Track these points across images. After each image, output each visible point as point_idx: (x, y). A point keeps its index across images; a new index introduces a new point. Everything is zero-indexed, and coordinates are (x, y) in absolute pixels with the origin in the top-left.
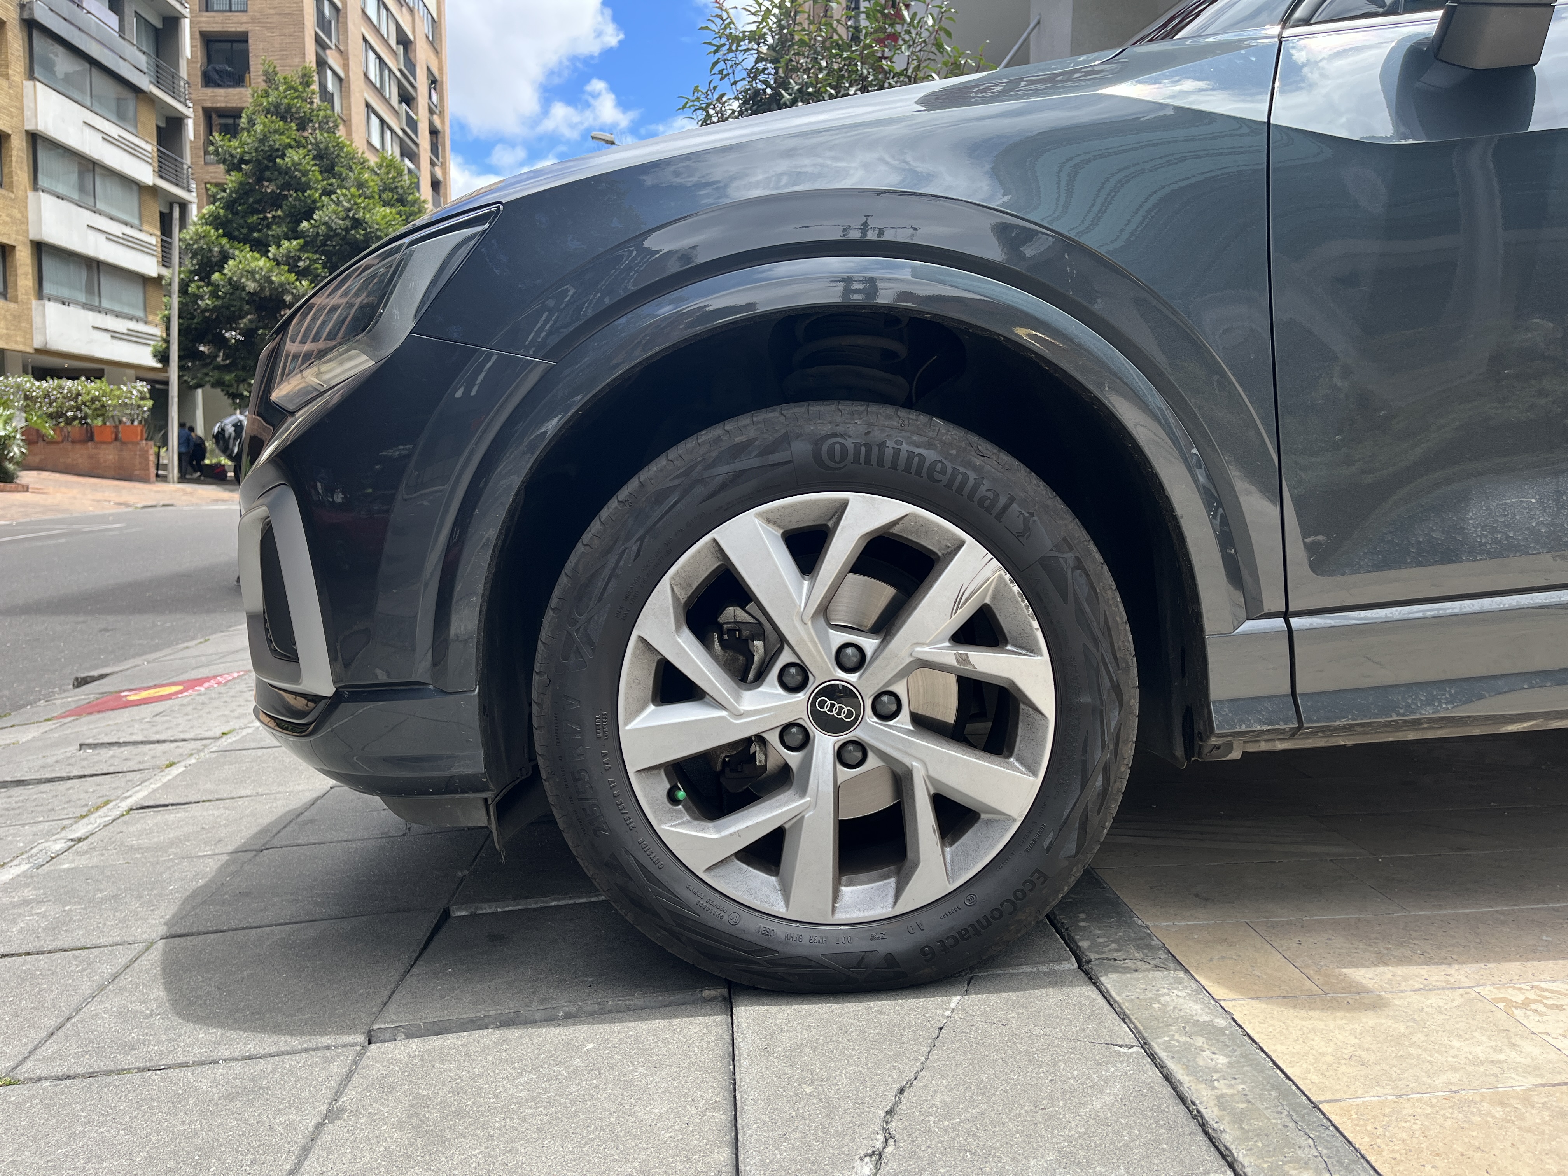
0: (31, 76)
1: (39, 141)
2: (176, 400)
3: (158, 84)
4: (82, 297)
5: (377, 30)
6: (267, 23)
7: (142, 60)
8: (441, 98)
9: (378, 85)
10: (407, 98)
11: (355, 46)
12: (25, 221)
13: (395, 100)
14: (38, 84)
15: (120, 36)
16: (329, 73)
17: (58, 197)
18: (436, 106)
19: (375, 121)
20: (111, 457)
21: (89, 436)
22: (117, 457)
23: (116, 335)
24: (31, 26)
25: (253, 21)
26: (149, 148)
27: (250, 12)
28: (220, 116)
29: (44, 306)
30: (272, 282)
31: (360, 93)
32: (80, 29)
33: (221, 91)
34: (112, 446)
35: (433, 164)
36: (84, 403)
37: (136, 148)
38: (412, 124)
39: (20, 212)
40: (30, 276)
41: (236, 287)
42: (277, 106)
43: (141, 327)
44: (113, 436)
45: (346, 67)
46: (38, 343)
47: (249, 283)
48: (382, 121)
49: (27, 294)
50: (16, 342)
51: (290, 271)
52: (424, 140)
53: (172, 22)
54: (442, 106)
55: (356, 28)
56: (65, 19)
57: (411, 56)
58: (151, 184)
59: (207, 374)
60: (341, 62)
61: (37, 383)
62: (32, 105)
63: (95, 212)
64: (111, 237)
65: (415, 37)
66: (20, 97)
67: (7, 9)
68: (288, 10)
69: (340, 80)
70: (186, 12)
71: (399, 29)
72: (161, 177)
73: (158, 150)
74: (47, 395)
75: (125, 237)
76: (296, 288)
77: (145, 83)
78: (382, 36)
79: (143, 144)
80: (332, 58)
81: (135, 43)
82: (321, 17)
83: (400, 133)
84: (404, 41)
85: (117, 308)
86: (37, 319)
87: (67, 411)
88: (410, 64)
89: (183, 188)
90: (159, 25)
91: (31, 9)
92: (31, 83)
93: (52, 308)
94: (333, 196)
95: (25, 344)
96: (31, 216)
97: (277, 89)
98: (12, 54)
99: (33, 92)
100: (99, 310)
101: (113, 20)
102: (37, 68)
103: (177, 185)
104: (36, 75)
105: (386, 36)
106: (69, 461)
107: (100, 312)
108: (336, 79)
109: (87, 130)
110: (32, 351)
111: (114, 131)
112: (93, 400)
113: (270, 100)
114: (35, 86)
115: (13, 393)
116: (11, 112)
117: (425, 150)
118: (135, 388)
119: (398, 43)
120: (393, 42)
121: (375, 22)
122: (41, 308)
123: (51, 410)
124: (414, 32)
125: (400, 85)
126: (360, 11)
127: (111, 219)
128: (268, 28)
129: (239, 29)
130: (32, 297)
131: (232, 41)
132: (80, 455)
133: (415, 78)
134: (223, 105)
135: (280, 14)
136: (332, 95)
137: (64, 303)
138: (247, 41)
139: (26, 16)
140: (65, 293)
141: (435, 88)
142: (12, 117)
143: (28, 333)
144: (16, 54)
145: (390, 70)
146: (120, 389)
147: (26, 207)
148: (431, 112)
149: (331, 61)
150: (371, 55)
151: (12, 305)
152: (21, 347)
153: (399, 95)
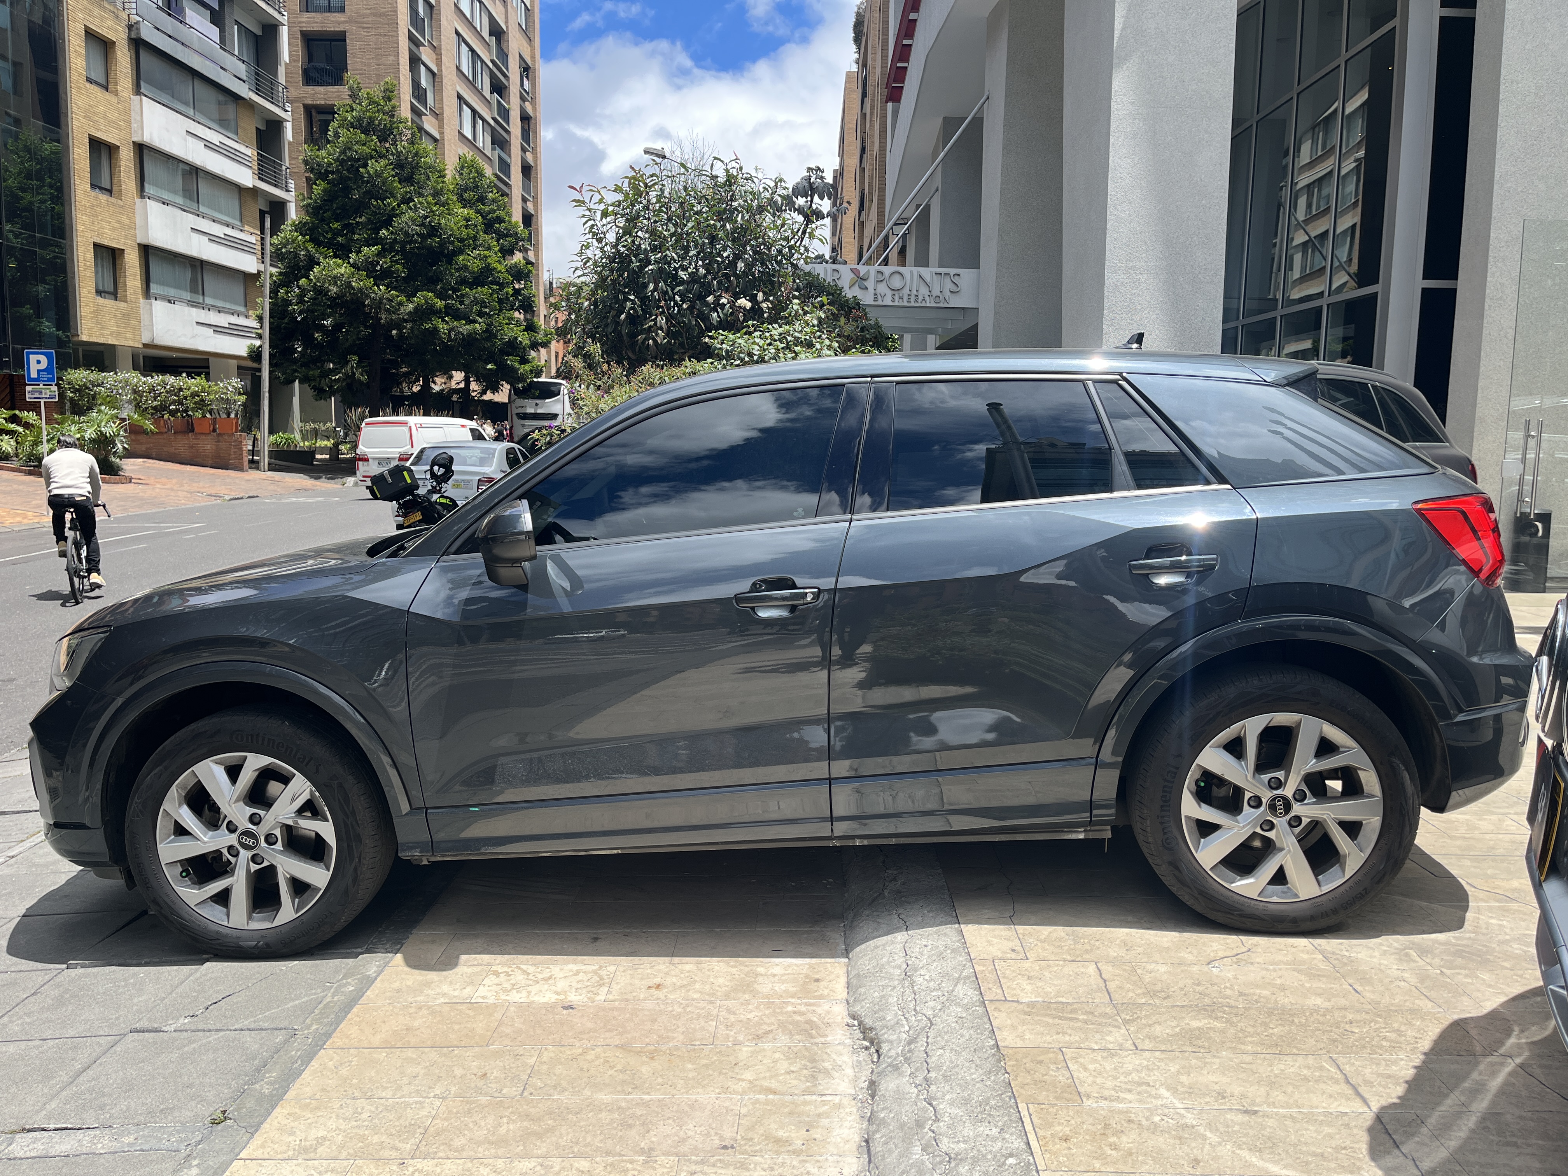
0: (138, 91)
1: (145, 151)
2: (267, 395)
3: (258, 91)
4: (187, 296)
5: (470, 24)
6: (364, 23)
7: (242, 69)
8: (533, 85)
9: (471, 78)
10: (499, 88)
11: (448, 41)
12: (133, 226)
13: (487, 92)
14: (144, 98)
15: (221, 47)
16: (423, 68)
17: (164, 203)
18: (528, 93)
19: (467, 111)
20: (209, 447)
21: (190, 428)
22: (214, 447)
23: (218, 329)
24: (138, 44)
25: (351, 21)
26: (249, 152)
27: (347, 13)
28: (319, 113)
29: (151, 305)
30: (353, 288)
31: (452, 85)
32: (183, 44)
33: (321, 89)
34: (209, 437)
35: (524, 150)
36: (185, 398)
37: (237, 153)
38: (504, 113)
39: (129, 218)
40: (139, 277)
41: (320, 292)
42: (360, 119)
43: (242, 321)
44: (211, 429)
45: (439, 62)
46: (146, 339)
47: (331, 288)
48: (474, 111)
49: (135, 294)
50: (126, 339)
51: (368, 276)
52: (515, 127)
53: (271, 29)
54: (534, 93)
55: (448, 22)
56: (170, 36)
57: (504, 46)
58: (251, 186)
59: (295, 371)
60: (435, 57)
61: (144, 379)
62: (138, 118)
63: (198, 215)
64: (213, 239)
65: (507, 27)
66: (127, 112)
67: (116, 30)
68: (383, 11)
69: (433, 74)
70: (284, 20)
71: (492, 20)
72: (260, 178)
73: (258, 153)
74: (152, 389)
75: (227, 237)
76: (374, 292)
77: (244, 90)
78: (475, 29)
79: (242, 149)
80: (426, 54)
81: (236, 53)
82: (414, 15)
83: (492, 122)
84: (497, 32)
85: (220, 304)
86: (144, 317)
87: (170, 405)
88: (503, 55)
89: (282, 188)
90: (259, 32)
91: (138, 29)
92: (138, 97)
93: (159, 307)
94: (411, 204)
95: (134, 340)
96: (138, 220)
97: (360, 104)
98: (121, 71)
99: (139, 106)
100: (202, 306)
101: (214, 32)
102: (142, 83)
103: (276, 186)
104: (142, 90)
105: (479, 29)
106: (172, 450)
107: (203, 308)
108: (429, 73)
109: (190, 139)
110: (141, 346)
111: (215, 137)
112: (194, 395)
113: (354, 114)
114: (141, 100)
115: (122, 388)
116: (120, 125)
117: (516, 137)
118: (230, 384)
119: (490, 35)
120: (485, 34)
121: (468, 16)
122: (148, 306)
123: (156, 403)
124: (507, 23)
125: (492, 76)
126: (453, 6)
127: (214, 221)
128: (363, 28)
129: (336, 29)
130: (141, 297)
131: (331, 40)
132: (182, 444)
133: (507, 69)
134: (323, 102)
135: (374, 15)
136: (426, 90)
137: (170, 302)
138: (345, 40)
139: (133, 36)
140: (172, 292)
141: (527, 78)
142: (121, 130)
143: (136, 330)
144: (125, 71)
145: (483, 61)
146: (217, 385)
147: (134, 213)
148: (523, 99)
149: (424, 58)
150: (464, 48)
151: (122, 305)
152: (131, 343)
153: (491, 85)
